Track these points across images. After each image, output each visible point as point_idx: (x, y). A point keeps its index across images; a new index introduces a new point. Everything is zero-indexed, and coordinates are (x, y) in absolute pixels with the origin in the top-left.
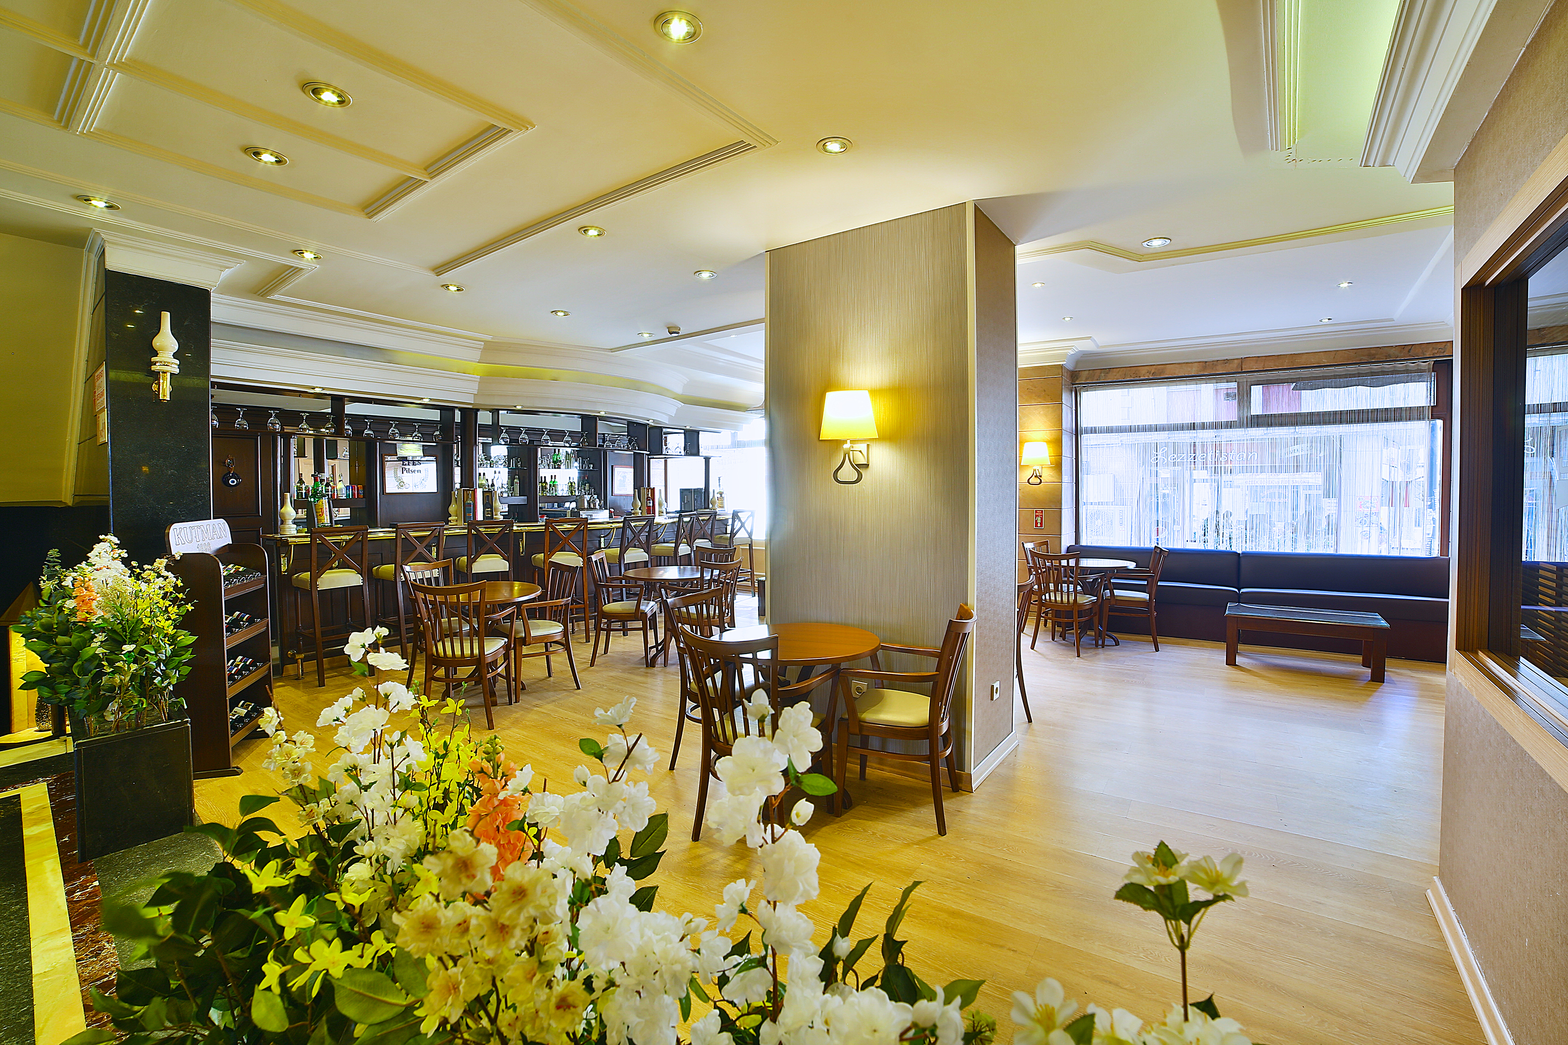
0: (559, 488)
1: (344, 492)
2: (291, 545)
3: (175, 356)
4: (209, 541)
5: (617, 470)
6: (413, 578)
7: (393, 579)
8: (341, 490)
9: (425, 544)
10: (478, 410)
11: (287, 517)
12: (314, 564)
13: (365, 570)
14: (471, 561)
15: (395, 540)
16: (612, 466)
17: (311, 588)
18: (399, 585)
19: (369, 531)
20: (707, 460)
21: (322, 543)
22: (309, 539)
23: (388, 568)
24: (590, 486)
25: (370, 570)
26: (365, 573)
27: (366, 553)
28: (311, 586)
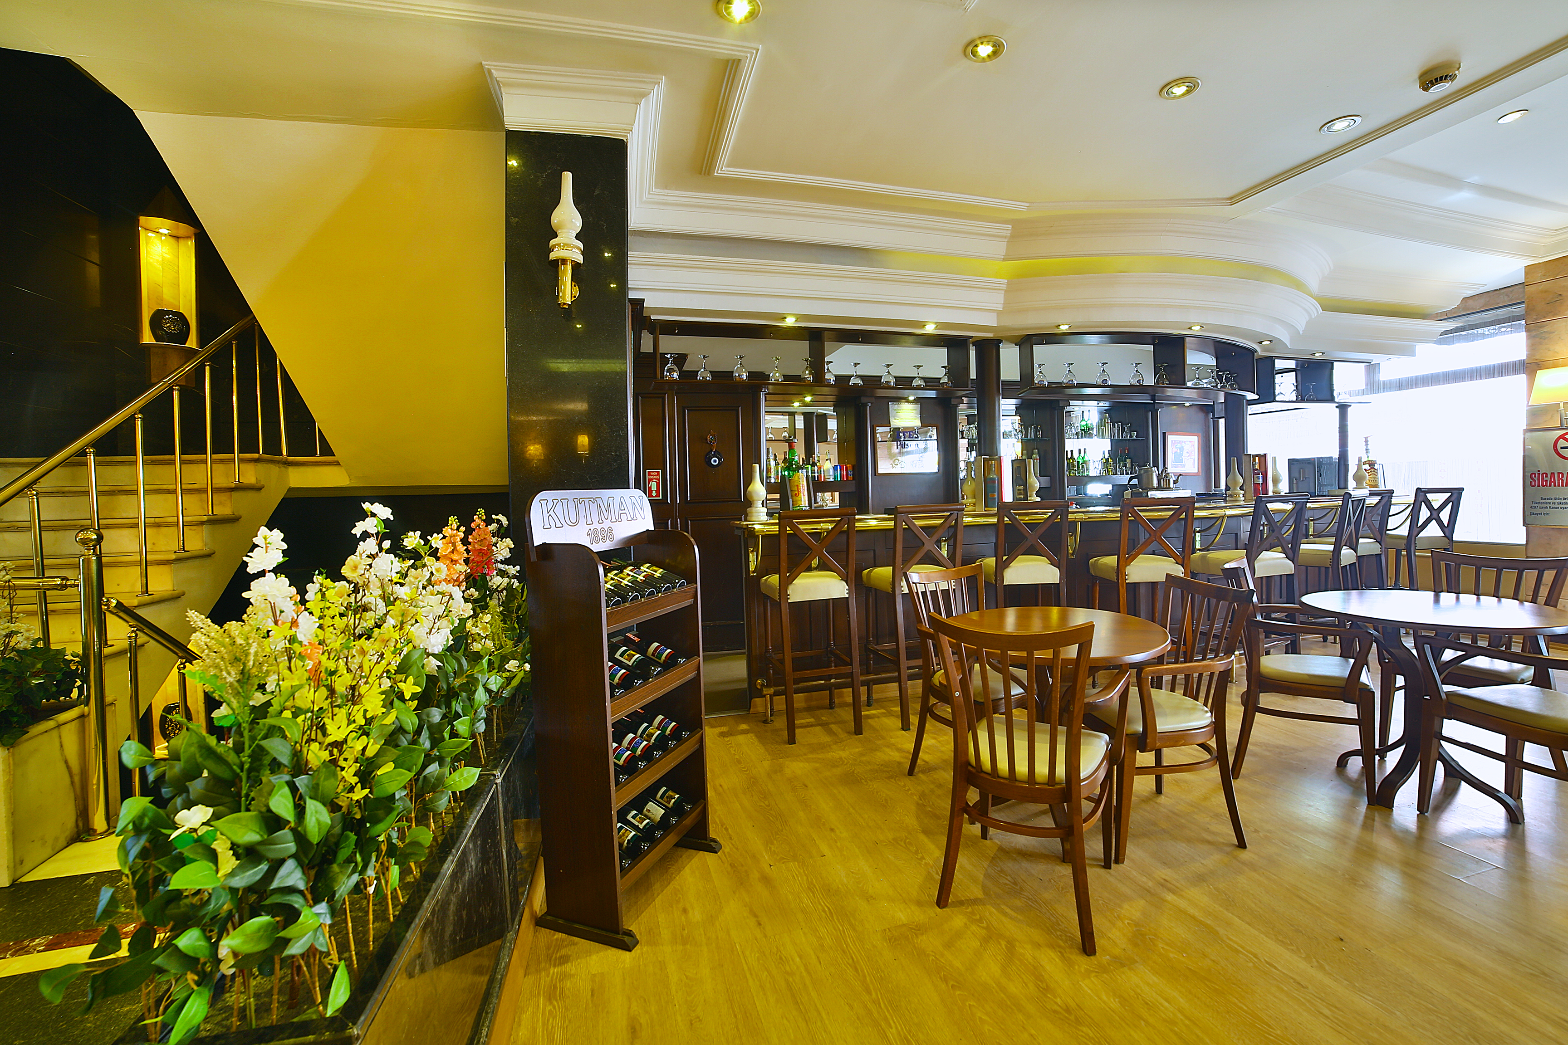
0: (1091, 466)
1: (832, 473)
2: (758, 536)
3: (578, 237)
4: (611, 525)
5: (1170, 438)
6: (921, 588)
7: (890, 590)
8: (828, 470)
9: (935, 538)
10: (1000, 341)
11: (755, 498)
12: (784, 564)
13: (852, 575)
14: (1001, 566)
15: (893, 531)
16: (1164, 434)
17: (780, 599)
18: (899, 600)
19: (857, 517)
20: (1343, 408)
21: (794, 535)
22: (776, 528)
23: (884, 572)
24: (1132, 462)
25: (858, 574)
26: (851, 580)
27: (853, 549)
28: (780, 596)
